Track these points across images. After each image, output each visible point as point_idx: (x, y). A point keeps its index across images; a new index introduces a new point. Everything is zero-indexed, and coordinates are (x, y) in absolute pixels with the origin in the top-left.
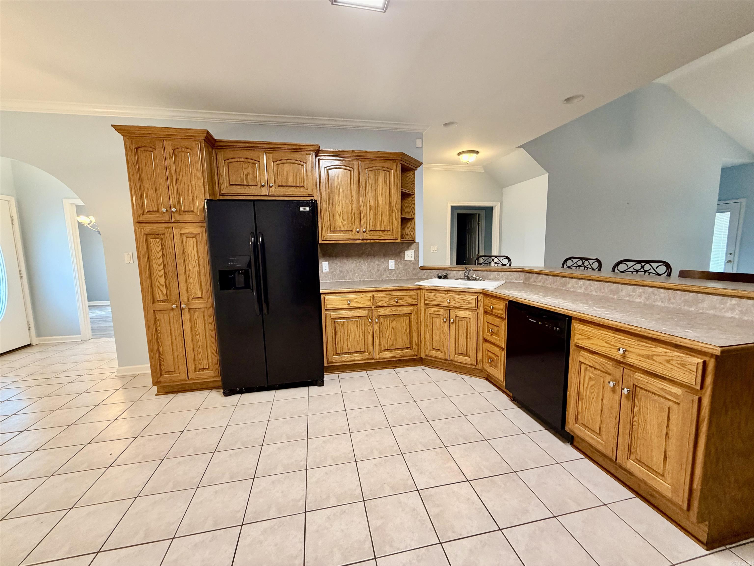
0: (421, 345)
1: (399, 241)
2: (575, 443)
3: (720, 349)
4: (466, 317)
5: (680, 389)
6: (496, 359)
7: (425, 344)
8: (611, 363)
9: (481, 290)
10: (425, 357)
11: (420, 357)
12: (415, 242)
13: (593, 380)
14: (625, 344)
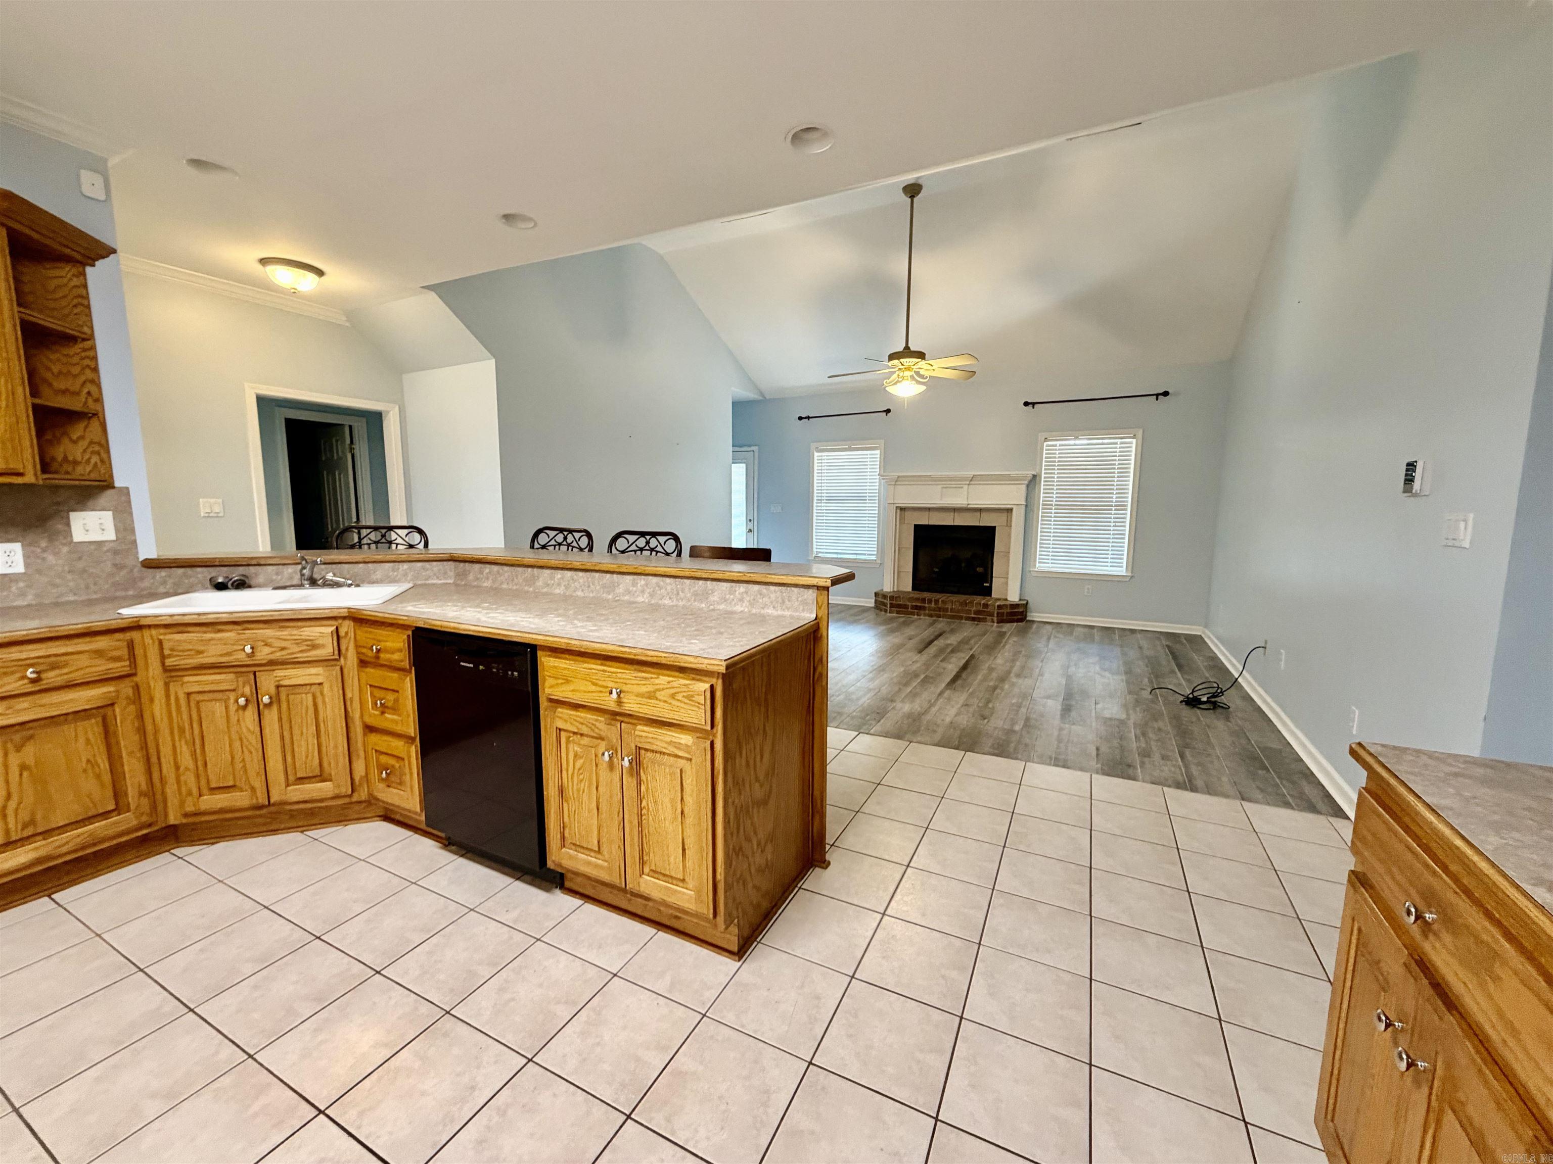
0: (163, 792)
1: (29, 478)
2: (568, 884)
3: (724, 664)
4: (312, 681)
5: (690, 735)
6: (400, 767)
7: (178, 782)
8: (602, 719)
9: (346, 610)
10: (184, 821)
11: (164, 825)
12: (111, 486)
13: (581, 757)
14: (618, 680)
